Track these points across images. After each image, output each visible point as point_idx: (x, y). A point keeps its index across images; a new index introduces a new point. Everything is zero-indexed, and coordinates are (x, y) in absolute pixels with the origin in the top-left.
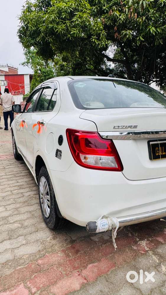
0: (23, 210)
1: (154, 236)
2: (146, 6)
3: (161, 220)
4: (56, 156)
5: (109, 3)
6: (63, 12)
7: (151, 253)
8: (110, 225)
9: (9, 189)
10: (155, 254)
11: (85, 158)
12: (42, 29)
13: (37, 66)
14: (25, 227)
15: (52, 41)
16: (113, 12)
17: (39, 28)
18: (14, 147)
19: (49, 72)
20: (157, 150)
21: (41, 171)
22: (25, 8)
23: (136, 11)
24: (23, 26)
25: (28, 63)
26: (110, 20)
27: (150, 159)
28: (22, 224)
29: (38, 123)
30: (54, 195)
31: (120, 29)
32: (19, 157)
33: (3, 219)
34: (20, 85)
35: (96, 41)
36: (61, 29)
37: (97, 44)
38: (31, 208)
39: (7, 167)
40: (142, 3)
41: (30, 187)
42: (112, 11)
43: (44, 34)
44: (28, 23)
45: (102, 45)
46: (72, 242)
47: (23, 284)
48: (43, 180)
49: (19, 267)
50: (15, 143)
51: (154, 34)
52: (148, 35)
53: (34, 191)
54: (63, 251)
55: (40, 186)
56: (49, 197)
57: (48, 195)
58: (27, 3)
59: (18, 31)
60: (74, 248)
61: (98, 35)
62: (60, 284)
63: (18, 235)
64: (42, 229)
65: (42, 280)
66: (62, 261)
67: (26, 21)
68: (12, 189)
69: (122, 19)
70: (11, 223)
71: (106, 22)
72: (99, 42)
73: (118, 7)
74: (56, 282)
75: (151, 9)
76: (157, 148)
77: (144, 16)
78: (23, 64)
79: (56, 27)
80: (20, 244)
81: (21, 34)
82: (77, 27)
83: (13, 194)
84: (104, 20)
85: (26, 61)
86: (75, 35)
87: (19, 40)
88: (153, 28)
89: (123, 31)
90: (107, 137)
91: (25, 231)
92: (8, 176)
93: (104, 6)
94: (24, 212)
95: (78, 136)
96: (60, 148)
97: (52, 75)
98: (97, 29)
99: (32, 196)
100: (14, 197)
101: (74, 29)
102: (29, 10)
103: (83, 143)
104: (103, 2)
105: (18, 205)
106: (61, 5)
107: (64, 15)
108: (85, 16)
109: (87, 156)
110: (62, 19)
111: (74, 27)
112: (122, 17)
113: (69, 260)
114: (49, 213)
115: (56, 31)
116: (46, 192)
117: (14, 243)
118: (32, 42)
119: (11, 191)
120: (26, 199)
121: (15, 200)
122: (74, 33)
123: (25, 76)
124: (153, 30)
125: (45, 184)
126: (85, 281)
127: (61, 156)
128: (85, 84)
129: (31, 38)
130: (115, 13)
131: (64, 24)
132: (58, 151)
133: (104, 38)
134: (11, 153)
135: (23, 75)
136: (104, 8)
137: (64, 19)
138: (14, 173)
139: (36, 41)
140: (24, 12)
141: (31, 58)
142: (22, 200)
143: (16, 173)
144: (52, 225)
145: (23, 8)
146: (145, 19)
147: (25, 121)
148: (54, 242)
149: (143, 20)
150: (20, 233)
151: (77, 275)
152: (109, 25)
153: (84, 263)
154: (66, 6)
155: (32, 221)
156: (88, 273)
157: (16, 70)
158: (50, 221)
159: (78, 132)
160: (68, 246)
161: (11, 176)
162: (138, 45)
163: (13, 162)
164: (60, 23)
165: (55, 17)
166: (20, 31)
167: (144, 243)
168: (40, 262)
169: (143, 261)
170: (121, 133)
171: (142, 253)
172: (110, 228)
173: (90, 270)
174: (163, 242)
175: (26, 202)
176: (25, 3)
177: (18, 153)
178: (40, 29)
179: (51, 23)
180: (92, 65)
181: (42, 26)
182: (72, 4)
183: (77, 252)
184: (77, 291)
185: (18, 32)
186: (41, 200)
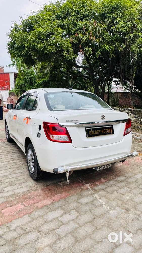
0: (17, 172)
1: (95, 182)
2: (102, 30)
3: (93, 168)
4: (38, 137)
5: (75, 27)
6: (42, 35)
7: (90, 189)
8: (65, 170)
9: (6, 161)
10: (92, 190)
11: (53, 137)
12: (26, 46)
13: (21, 67)
14: (19, 180)
15: (33, 54)
16: (78, 35)
17: (24, 44)
18: (7, 133)
19: (31, 73)
20: (90, 132)
21: (28, 146)
22: (13, 28)
23: (94, 34)
24: (11, 41)
25: (13, 65)
26: (76, 40)
27: (87, 137)
28: (17, 179)
29: (27, 118)
30: (37, 159)
31: (84, 46)
32: (11, 141)
33: (5, 177)
34: (6, 82)
35: (66, 55)
36: (41, 47)
37: (67, 57)
38: (22, 171)
39: (3, 147)
40: (99, 29)
41: (20, 159)
42: (78, 33)
43: (27, 49)
44: (16, 40)
45: (70, 58)
46: (47, 186)
47: (20, 203)
48: (30, 151)
49: (17, 197)
50: (8, 130)
51: (108, 50)
52: (104, 51)
53: (23, 161)
54: (42, 190)
55: (28, 156)
56: (33, 161)
57: (33, 160)
58: (14, 24)
59: (7, 44)
60: (48, 188)
61: (68, 51)
62: (40, 203)
63: (15, 184)
64: (29, 181)
65: (30, 201)
66: (41, 194)
67: (14, 38)
68: (8, 160)
69: (85, 40)
70: (10, 178)
71: (74, 41)
72: (68, 56)
73: (82, 31)
74: (38, 202)
75: (105, 32)
76: (90, 131)
77: (101, 37)
78: (9, 66)
79: (37, 45)
80: (17, 188)
81: (10, 47)
82: (52, 45)
83: (9, 163)
84: (72, 40)
85: (12, 63)
86: (51, 51)
87: (8, 51)
88: (107, 46)
89: (86, 48)
90: (63, 126)
91: (19, 182)
92: (5, 153)
93: (72, 30)
94: (18, 172)
95: (48, 125)
96: (40, 132)
97: (33, 75)
98: (67, 47)
99: (22, 164)
100: (10, 165)
101: (50, 47)
102: (16, 29)
103: (51, 129)
104: (71, 27)
105: (13, 169)
106: (40, 30)
107: (42, 37)
108: (58, 38)
109: (54, 135)
110: (41, 39)
111: (50, 45)
112: (85, 39)
113: (45, 194)
114: (34, 170)
115: (36, 48)
116: (32, 158)
117: (14, 188)
118: (19, 54)
119: (8, 162)
120: (18, 166)
121: (11, 166)
122: (50, 50)
123: (10, 74)
124: (107, 48)
125: (31, 154)
126: (54, 201)
127: (40, 136)
128: (54, 96)
129: (18, 51)
130: (80, 36)
131: (43, 43)
132: (38, 133)
133: (72, 53)
134: (4, 138)
135: (9, 73)
136: (72, 31)
137: (43, 40)
138: (8, 151)
139: (21, 53)
140: (12, 31)
141: (16, 61)
142: (15, 166)
143: (9, 151)
144: (35, 177)
145: (11, 28)
146: (101, 40)
147: (17, 115)
148: (36, 186)
149: (100, 41)
150: (17, 183)
151: (49, 199)
152: (76, 43)
153: (53, 194)
154: (44, 31)
155: (23, 177)
156: (55, 198)
157: (2, 68)
158: (34, 174)
159: (49, 123)
160: (45, 188)
161: (6, 153)
162: (97, 57)
163: (6, 144)
164: (40, 42)
165: (36, 38)
166: (9, 45)
167: (88, 186)
168: (29, 195)
169: (85, 193)
170: (76, 124)
171: (85, 189)
172: (65, 171)
173: (56, 197)
174: (99, 184)
175: (18, 167)
176: (13, 24)
177: (11, 138)
178: (25, 46)
179: (33, 42)
180: (65, 68)
181: (26, 44)
182: (48, 29)
183: (50, 190)
184: (49, 205)
185: (7, 46)
186: (29, 164)
